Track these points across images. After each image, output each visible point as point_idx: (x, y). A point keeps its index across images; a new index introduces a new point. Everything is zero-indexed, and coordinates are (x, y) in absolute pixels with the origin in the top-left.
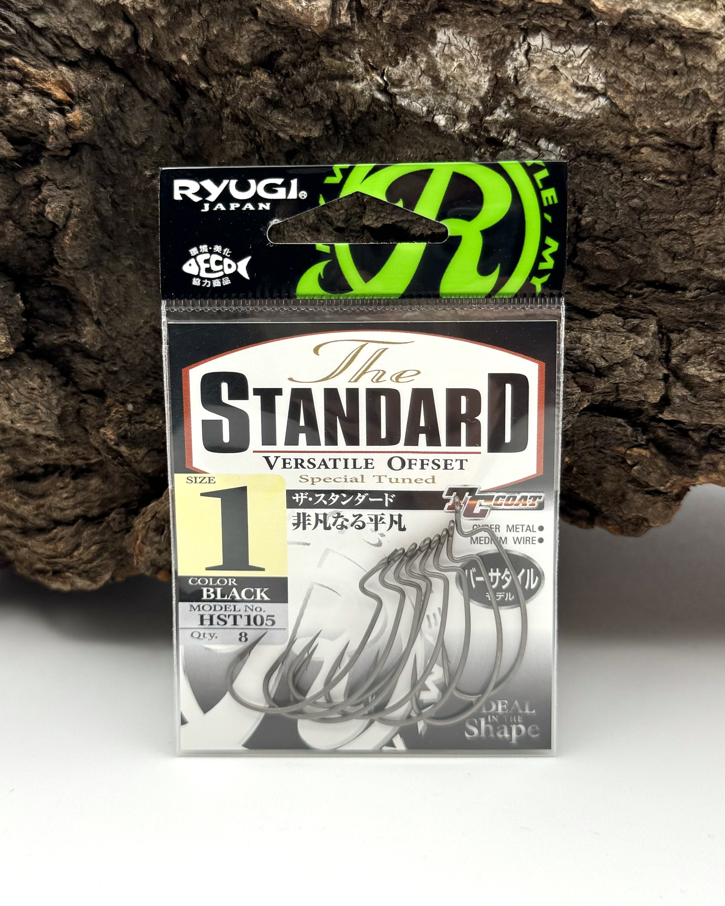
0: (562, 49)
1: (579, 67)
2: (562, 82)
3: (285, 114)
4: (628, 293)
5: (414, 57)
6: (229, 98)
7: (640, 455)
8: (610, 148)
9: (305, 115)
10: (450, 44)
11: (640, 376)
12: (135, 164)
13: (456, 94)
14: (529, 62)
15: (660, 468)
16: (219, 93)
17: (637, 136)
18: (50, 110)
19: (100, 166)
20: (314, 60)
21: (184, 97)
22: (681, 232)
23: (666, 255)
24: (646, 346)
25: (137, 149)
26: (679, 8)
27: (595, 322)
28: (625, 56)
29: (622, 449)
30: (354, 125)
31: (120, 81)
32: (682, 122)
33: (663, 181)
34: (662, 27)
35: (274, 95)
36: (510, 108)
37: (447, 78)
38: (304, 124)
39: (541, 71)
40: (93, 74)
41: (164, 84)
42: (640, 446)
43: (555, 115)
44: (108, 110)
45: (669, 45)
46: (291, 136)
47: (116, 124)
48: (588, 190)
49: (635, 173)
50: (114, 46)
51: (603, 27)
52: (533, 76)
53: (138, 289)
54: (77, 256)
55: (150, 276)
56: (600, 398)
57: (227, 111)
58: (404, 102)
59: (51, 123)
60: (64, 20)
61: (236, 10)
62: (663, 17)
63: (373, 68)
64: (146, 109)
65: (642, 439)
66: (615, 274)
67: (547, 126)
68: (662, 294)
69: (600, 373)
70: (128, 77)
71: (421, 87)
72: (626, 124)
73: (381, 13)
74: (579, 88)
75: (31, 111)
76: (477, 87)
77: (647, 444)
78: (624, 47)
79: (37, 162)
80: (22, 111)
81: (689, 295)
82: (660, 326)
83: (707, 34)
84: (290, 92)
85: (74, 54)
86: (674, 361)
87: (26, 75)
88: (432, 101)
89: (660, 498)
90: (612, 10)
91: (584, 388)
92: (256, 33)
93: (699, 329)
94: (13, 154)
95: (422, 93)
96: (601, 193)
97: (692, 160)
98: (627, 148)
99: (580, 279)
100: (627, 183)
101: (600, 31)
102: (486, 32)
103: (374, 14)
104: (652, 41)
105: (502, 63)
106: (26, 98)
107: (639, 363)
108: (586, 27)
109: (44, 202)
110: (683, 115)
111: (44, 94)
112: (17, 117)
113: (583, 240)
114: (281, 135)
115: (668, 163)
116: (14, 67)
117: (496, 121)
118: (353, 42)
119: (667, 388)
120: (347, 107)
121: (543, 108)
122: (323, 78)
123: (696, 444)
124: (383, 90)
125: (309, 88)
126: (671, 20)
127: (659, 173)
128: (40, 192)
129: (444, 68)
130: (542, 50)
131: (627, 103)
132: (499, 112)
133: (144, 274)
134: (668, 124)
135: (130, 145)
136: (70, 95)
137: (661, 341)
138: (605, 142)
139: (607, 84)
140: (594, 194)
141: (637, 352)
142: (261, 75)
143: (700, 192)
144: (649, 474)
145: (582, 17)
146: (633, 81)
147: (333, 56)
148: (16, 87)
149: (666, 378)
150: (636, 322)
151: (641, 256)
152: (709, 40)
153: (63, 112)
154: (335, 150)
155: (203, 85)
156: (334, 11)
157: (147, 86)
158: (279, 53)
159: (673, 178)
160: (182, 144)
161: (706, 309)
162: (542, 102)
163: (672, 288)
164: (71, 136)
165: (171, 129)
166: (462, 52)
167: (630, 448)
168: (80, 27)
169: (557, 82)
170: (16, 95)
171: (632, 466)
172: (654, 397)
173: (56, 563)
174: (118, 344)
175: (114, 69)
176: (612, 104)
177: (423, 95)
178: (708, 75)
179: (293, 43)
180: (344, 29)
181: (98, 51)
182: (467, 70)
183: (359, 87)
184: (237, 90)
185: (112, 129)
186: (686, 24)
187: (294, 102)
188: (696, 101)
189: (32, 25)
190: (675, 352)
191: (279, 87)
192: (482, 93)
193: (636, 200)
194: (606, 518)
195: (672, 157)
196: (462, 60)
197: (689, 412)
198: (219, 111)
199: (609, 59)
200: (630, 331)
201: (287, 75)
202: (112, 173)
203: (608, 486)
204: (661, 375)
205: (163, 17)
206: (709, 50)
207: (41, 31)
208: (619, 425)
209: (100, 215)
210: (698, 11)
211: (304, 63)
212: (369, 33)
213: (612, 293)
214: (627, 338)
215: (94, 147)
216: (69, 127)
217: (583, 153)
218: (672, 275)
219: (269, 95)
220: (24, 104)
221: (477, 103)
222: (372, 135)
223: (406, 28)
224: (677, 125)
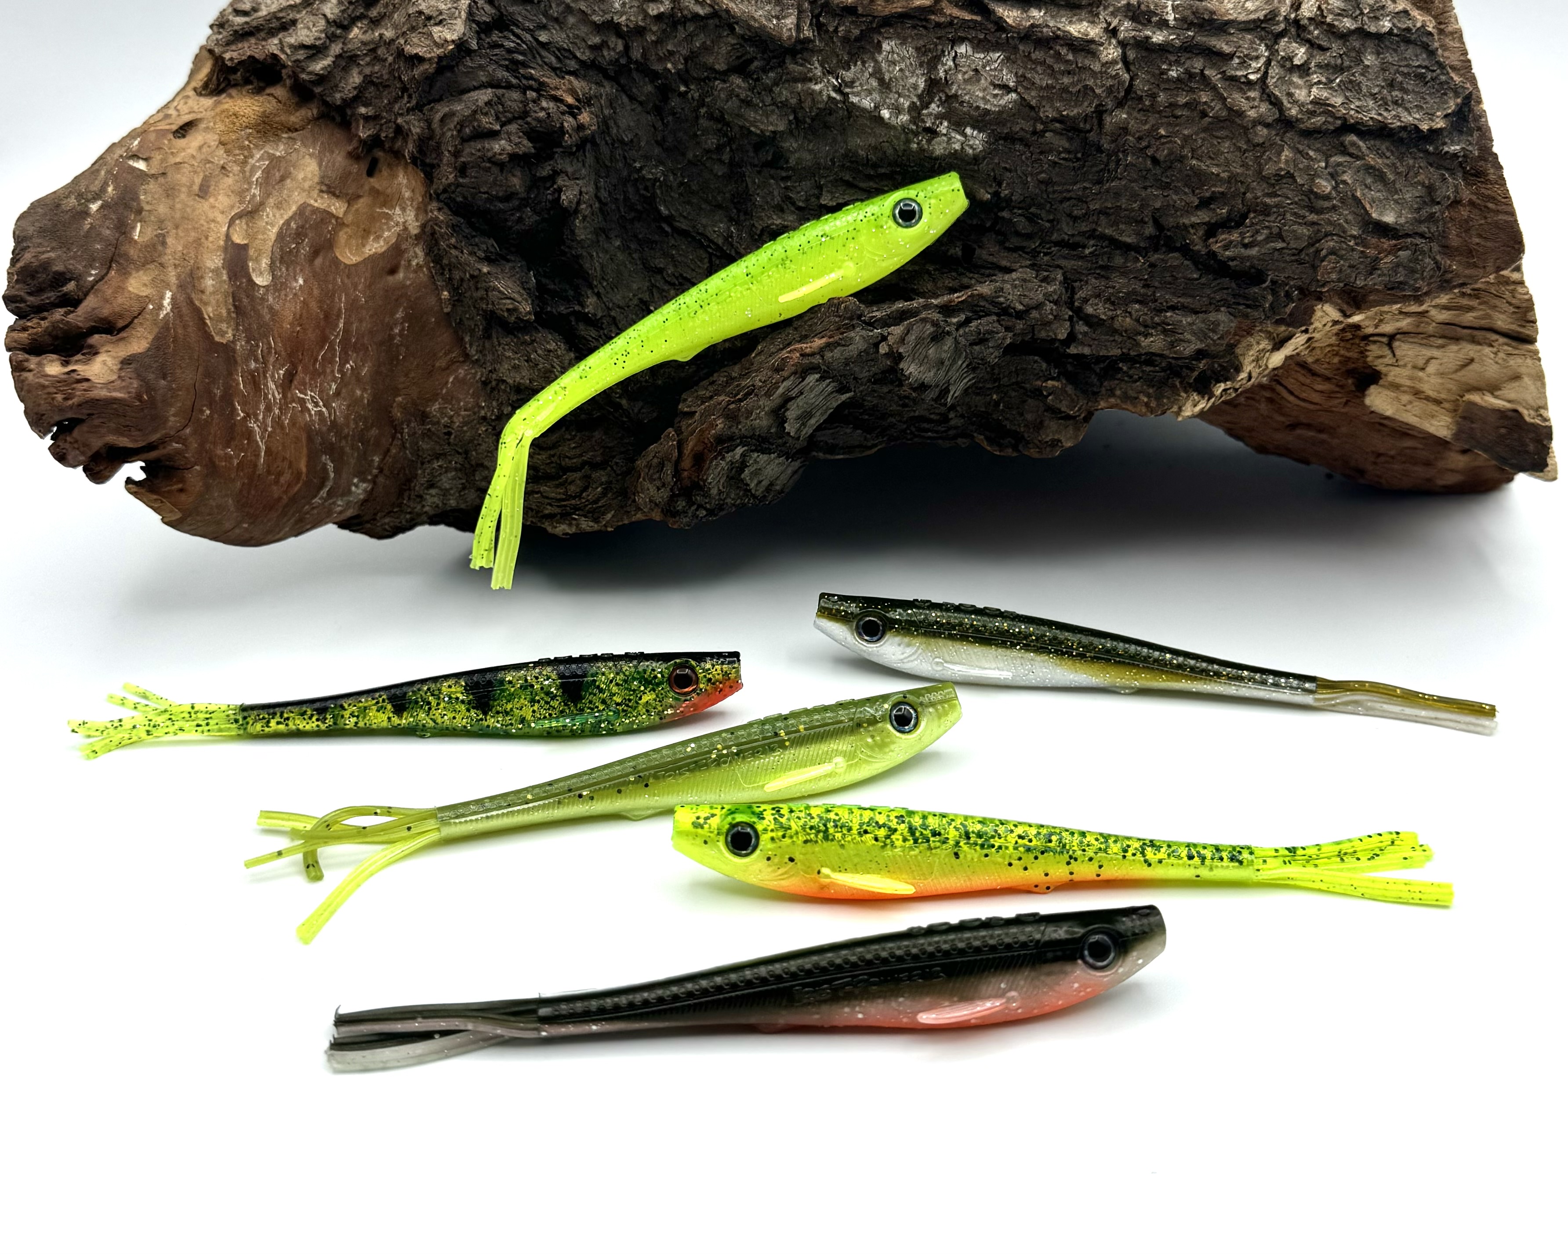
0: (982, 56)
1: (995, 69)
2: (983, 81)
3: (756, 112)
4: (1040, 252)
5: (864, 63)
6: (708, 100)
7: (1053, 386)
8: (1022, 133)
9: (773, 111)
10: (893, 52)
11: (1051, 317)
12: (625, 158)
13: (897, 92)
14: (956, 65)
15: (1070, 395)
16: (696, 95)
17: (1042, 123)
18: (563, 113)
19: (597, 159)
20: (780, 66)
21: (665, 99)
22: (1079, 199)
23: (1068, 219)
24: (1055, 292)
25: (626, 144)
26: (1070, 22)
27: (1014, 275)
28: (1031, 60)
29: (1039, 383)
30: (813, 120)
31: (612, 87)
32: (1075, 111)
33: (1064, 159)
34: (1057, 37)
35: (747, 96)
36: (942, 103)
37: (891, 79)
38: (771, 119)
39: (965, 73)
40: (589, 81)
41: (649, 88)
42: (1053, 379)
43: (978, 107)
44: (607, 112)
45: (1063, 51)
46: (762, 131)
47: (611, 123)
48: (1005, 168)
49: (1041, 153)
50: (607, 57)
51: (1012, 37)
52: (960, 76)
53: (626, 267)
54: (583, 237)
55: (635, 256)
56: (1020, 338)
57: (703, 111)
58: (854, 99)
59: (566, 124)
60: (564, 36)
61: (716, 26)
62: (1059, 29)
63: (829, 72)
64: (633, 110)
65: (1055, 372)
66: (1029, 237)
67: (971, 117)
68: (1066, 251)
69: (1020, 315)
70: (618, 84)
71: (869, 87)
72: (1033, 114)
73: (837, 28)
74: (996, 86)
75: (548, 114)
76: (915, 86)
77: (1058, 376)
78: (1030, 53)
79: (551, 157)
80: (542, 114)
81: (1087, 251)
82: (1065, 278)
83: (1092, 41)
84: (759, 93)
85: (573, 65)
86: (1076, 304)
87: (542, 85)
88: (878, 99)
89: (1071, 422)
90: (1019, 25)
91: (1008, 329)
92: (732, 45)
93: (1096, 278)
94: (533, 151)
95: (869, 92)
96: (1016, 171)
97: (1085, 141)
98: (1034, 133)
99: (1001, 243)
100: (1035, 161)
101: (1011, 41)
102: (921, 43)
103: (831, 29)
104: (1051, 48)
105: (935, 68)
106: (544, 104)
107: (1049, 306)
108: (1000, 38)
109: (559, 190)
110: (1076, 106)
111: (557, 99)
112: (538, 120)
113: (1003, 210)
114: (752, 129)
115: (1067, 145)
116: (531, 78)
117: (930, 114)
118: (812, 51)
119: (1072, 326)
120: (807, 105)
121: (969, 102)
122: (787, 81)
123: (1096, 374)
124: (838, 90)
125: (777, 90)
126: (1064, 32)
127: (1060, 153)
128: (554, 183)
129: (888, 71)
130: (967, 57)
131: (1034, 98)
132: (933, 106)
133: (630, 254)
134: (1065, 113)
135: (622, 142)
136: (578, 100)
137: (1067, 289)
138: (1017, 128)
139: (1018, 82)
140: (1010, 171)
141: (1047, 296)
142: (737, 81)
143: (1092, 166)
144: (1061, 401)
145: (996, 31)
146: (1037, 81)
147: (796, 63)
148: (534, 94)
149: (1071, 319)
150: (1046, 274)
151: (1048, 221)
152: (1093, 46)
153: (574, 116)
154: (797, 141)
155: (683, 89)
156: (798, 28)
157: (634, 90)
158: (751, 61)
159: (1072, 156)
160: (664, 139)
161: (1101, 263)
162: (967, 98)
163: (1074, 246)
164: (581, 134)
165: (654, 126)
166: (903, 59)
167: (1046, 381)
168: (577, 41)
169: (979, 81)
170: (534, 101)
171: (1047, 397)
172: (1062, 334)
173: (565, 506)
174: (613, 313)
175: (607, 77)
176: (1022, 98)
177: (871, 94)
178: (1094, 74)
179: (763, 53)
180: (807, 40)
181: (593, 61)
182: (907, 73)
183: (817, 87)
184: (716, 93)
185: (608, 128)
186: (1076, 34)
187: (763, 101)
188: (1086, 94)
189: (537, 40)
190: (1077, 297)
191: (751, 89)
192: (920, 91)
193: (1043, 175)
194: (1028, 442)
195: (1070, 139)
196: (903, 66)
197: (1090, 346)
198: (696, 110)
199: (1019, 62)
200: (1042, 281)
201: (758, 79)
202: (607, 166)
203: (1029, 417)
204: (1067, 317)
205: (654, 33)
206: (1094, 55)
207: (543, 45)
208: (1036, 362)
209: (600, 201)
210: (1085, 24)
211: (772, 69)
212: (826, 44)
213: (1027, 253)
214: (1040, 286)
215: (594, 144)
216: (581, 127)
217: (1001, 138)
218: (1073, 235)
219: (743, 96)
220: (543, 109)
221: (915, 100)
222: (827, 126)
223: (857, 39)
224: (1072, 114)
